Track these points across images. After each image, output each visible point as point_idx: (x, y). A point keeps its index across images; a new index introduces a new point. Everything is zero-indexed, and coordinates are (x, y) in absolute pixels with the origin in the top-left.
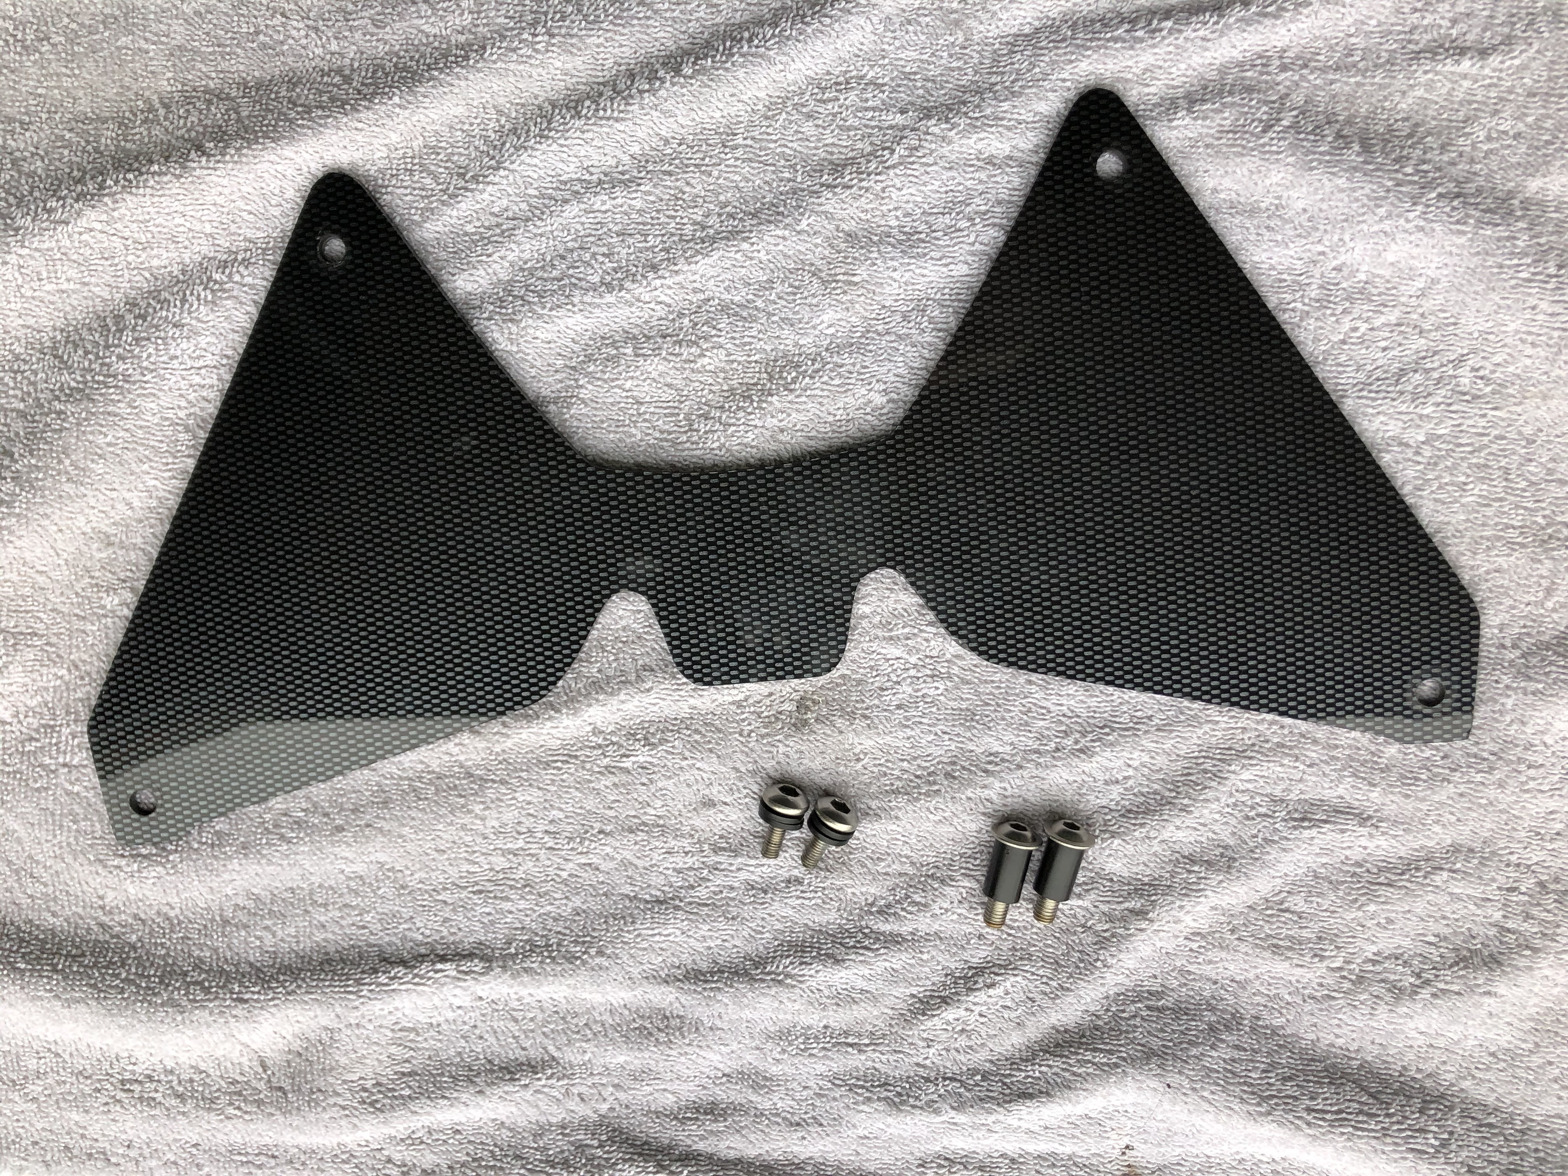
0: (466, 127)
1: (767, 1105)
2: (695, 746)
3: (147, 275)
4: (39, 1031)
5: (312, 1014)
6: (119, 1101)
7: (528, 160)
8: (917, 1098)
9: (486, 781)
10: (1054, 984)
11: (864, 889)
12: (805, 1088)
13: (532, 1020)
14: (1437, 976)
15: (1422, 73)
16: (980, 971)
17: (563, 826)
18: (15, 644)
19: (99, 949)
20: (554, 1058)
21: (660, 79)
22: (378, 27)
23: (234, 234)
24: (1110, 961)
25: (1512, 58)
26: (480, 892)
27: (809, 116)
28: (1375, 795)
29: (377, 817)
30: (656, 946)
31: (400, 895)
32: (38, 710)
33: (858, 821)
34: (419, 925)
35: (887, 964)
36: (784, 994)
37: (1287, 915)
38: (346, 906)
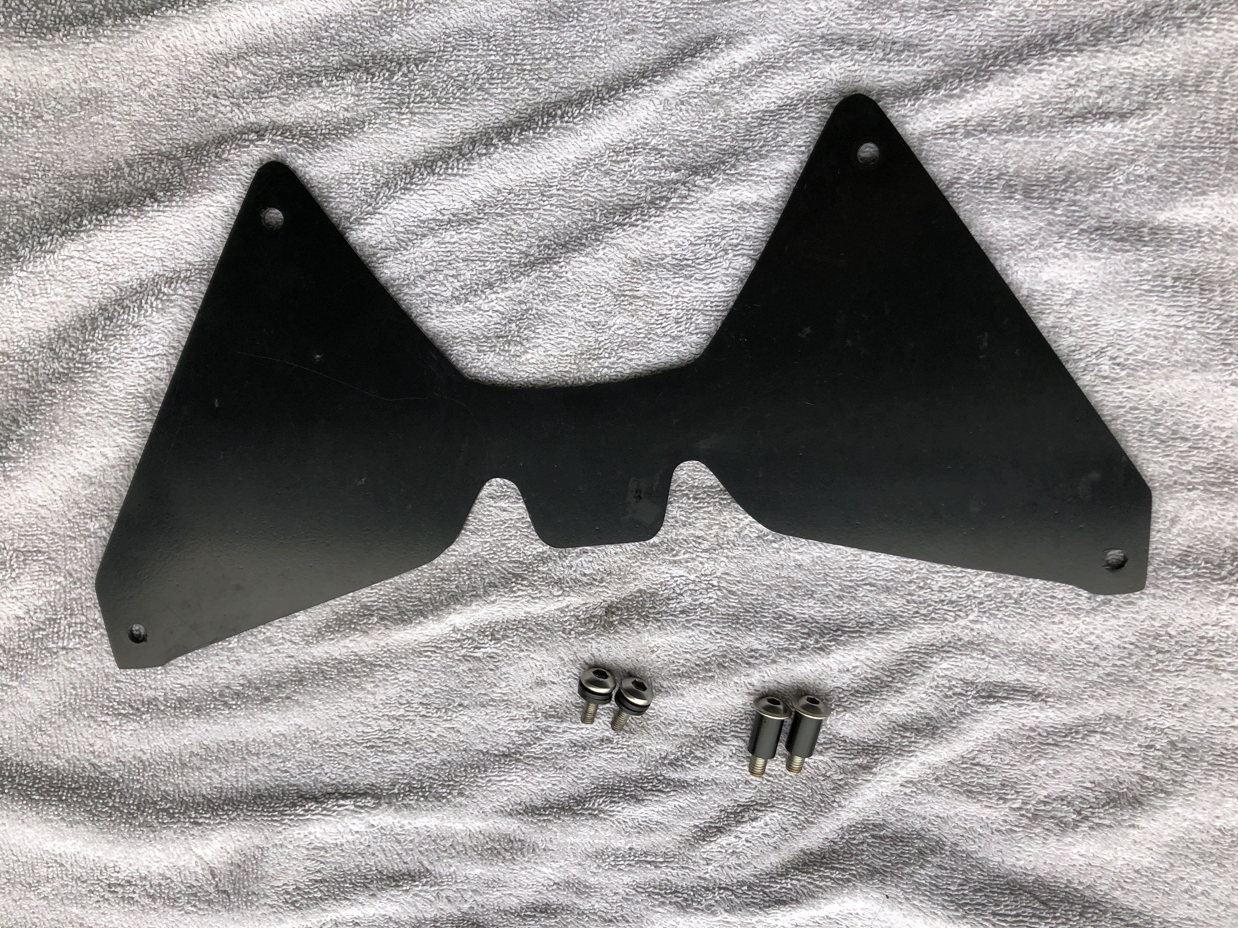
0: (351, 181)
1: (587, 906)
2: (529, 640)
3: (115, 288)
4: (48, 846)
5: (248, 836)
6: (107, 900)
7: (396, 207)
8: (699, 903)
9: (375, 665)
10: (802, 818)
11: (658, 747)
12: (616, 894)
13: (411, 841)
14: (1093, 813)
15: (1075, 134)
16: (746, 808)
17: (433, 699)
18: (25, 560)
19: (92, 783)
20: (428, 870)
21: (494, 145)
22: (284, 105)
23: (177, 259)
24: (843, 803)
25: (1145, 120)
26: (372, 747)
27: (607, 173)
28: (1043, 678)
29: (295, 691)
30: (503, 789)
31: (312, 749)
32: (43, 607)
33: (653, 696)
34: (326, 771)
35: (676, 803)
36: (599, 825)
37: (979, 768)
38: (273, 755)
